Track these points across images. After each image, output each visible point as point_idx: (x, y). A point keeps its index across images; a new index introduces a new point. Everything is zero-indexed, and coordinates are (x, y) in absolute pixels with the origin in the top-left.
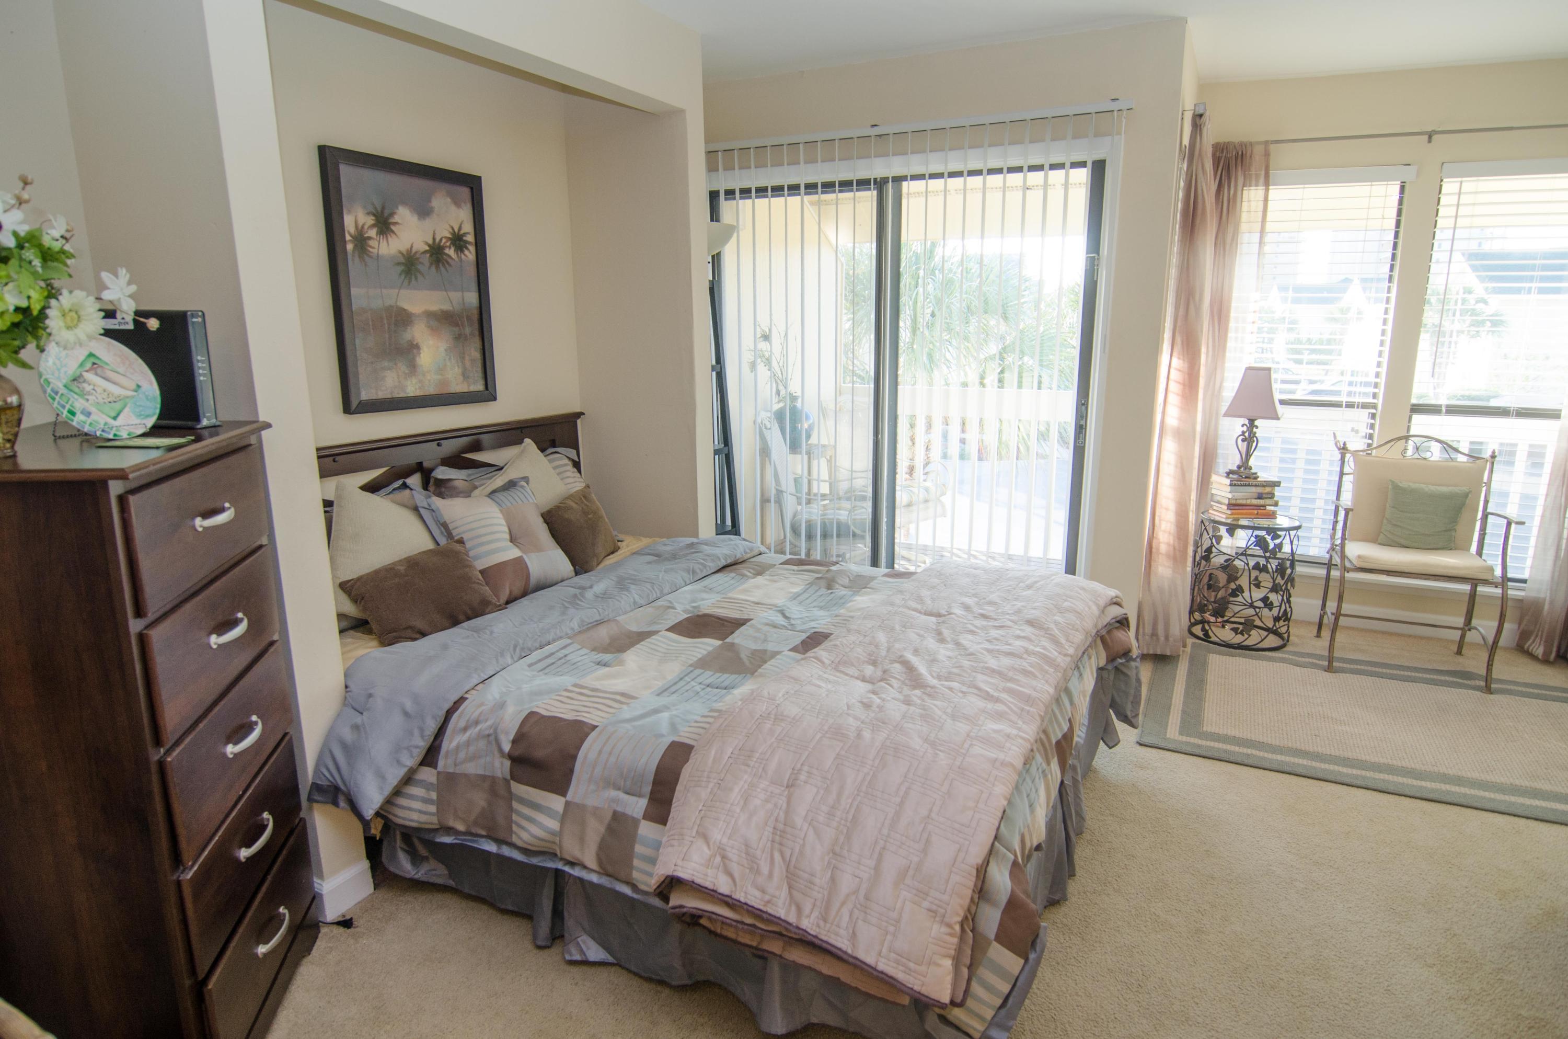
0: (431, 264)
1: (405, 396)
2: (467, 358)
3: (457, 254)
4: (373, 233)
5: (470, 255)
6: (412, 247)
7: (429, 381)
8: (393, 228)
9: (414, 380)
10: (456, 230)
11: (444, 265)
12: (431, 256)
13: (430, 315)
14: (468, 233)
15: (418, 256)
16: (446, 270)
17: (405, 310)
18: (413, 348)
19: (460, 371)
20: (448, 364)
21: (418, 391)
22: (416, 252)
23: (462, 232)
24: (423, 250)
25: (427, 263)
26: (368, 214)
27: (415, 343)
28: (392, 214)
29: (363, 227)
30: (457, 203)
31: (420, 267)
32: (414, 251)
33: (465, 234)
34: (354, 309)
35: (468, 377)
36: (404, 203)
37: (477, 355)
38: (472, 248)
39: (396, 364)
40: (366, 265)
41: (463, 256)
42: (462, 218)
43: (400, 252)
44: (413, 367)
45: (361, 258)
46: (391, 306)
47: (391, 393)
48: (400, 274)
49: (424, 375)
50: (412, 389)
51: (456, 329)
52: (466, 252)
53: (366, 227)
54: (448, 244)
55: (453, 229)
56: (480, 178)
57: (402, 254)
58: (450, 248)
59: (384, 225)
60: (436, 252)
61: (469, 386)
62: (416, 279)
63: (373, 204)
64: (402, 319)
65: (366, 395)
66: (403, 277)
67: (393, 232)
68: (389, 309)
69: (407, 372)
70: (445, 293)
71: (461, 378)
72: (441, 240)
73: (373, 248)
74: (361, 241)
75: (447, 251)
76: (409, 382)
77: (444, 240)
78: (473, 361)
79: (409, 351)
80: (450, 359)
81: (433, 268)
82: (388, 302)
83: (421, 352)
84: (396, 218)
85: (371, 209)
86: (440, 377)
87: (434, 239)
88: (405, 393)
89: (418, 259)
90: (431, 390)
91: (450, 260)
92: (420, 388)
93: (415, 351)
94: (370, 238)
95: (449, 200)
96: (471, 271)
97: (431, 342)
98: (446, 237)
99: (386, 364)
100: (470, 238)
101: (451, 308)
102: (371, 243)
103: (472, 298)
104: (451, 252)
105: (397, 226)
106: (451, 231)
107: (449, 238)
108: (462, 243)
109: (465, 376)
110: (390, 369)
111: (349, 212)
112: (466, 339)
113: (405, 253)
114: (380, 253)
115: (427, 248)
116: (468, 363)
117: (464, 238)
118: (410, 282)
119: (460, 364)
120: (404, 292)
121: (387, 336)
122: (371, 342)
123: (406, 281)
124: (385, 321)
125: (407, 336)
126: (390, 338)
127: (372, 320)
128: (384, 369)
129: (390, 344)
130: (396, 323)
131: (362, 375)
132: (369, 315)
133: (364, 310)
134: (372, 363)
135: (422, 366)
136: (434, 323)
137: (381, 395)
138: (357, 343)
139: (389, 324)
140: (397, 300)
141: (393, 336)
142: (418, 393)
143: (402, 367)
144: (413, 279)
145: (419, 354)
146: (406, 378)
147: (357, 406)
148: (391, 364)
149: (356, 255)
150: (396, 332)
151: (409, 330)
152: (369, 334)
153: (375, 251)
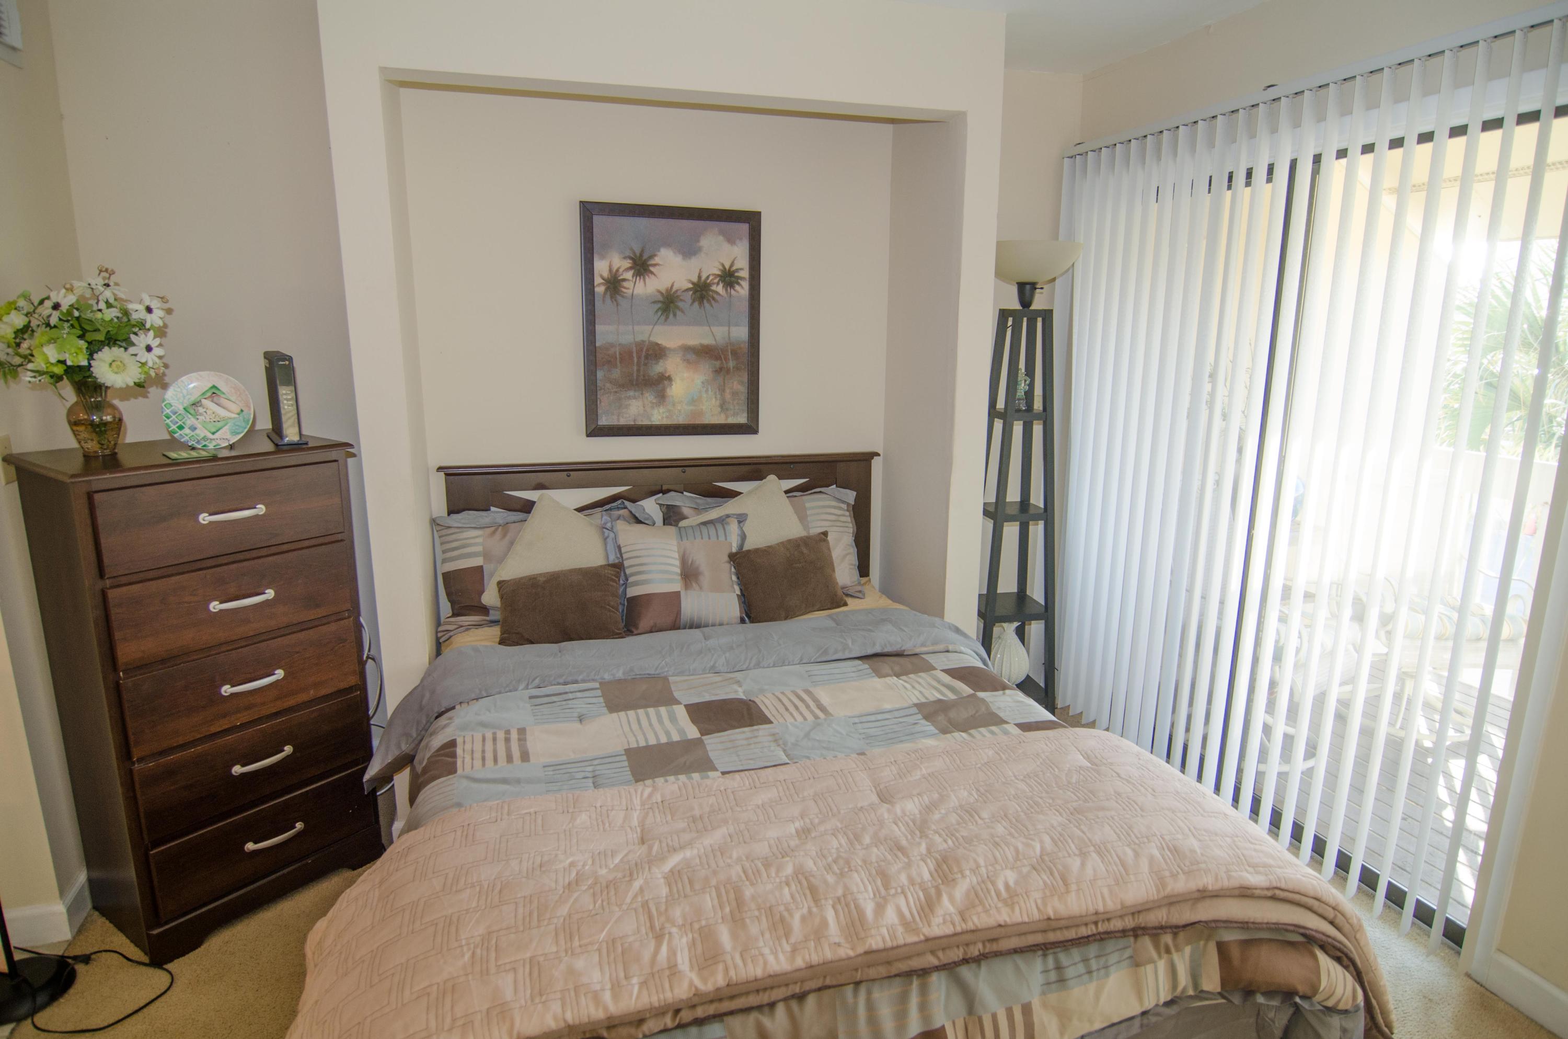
0: (694, 301)
1: (650, 423)
2: (728, 391)
3: (726, 290)
4: (629, 275)
5: (743, 290)
6: (672, 286)
7: (680, 411)
8: (652, 269)
9: (662, 410)
10: (727, 267)
11: (709, 301)
12: (694, 293)
13: (687, 349)
14: (742, 269)
15: (679, 293)
16: (712, 306)
17: (657, 344)
18: (664, 379)
19: (718, 403)
20: (704, 396)
21: (665, 419)
22: (677, 291)
23: (734, 268)
24: (686, 288)
25: (690, 301)
26: (625, 258)
27: (667, 375)
28: (652, 257)
29: (617, 270)
30: (731, 241)
31: (680, 304)
32: (674, 289)
33: (737, 270)
34: (597, 345)
35: (727, 409)
36: (667, 245)
37: (742, 389)
38: (746, 285)
39: (642, 394)
40: (617, 305)
41: (733, 292)
42: (738, 255)
43: (659, 291)
44: (662, 397)
45: (613, 297)
46: (643, 341)
47: (635, 421)
48: (657, 312)
49: (674, 405)
50: (658, 417)
51: (718, 363)
52: (737, 287)
53: (621, 270)
54: (716, 281)
55: (723, 265)
56: (759, 213)
57: (661, 293)
58: (718, 284)
59: (642, 266)
60: (701, 291)
61: (727, 417)
62: (675, 315)
63: (632, 249)
64: (656, 352)
65: (603, 421)
66: (660, 313)
67: (652, 273)
68: (640, 345)
69: (654, 401)
70: (708, 328)
71: (719, 409)
72: (708, 277)
73: (628, 289)
74: (614, 284)
75: (714, 288)
76: (655, 411)
77: (711, 278)
78: (735, 394)
79: (659, 384)
80: (707, 391)
81: (696, 304)
82: (639, 338)
83: (673, 383)
84: (657, 260)
85: (628, 253)
86: (691, 408)
87: (700, 277)
88: (650, 421)
89: (678, 297)
90: (681, 420)
91: (715, 296)
92: (667, 417)
93: (666, 382)
94: (624, 280)
95: (721, 238)
96: (744, 306)
97: (686, 375)
98: (713, 275)
99: (631, 393)
100: (745, 274)
101: (714, 343)
102: (625, 284)
103: (741, 332)
104: (720, 289)
105: (657, 267)
106: (721, 267)
107: (718, 275)
108: (733, 279)
109: (723, 407)
110: (635, 398)
111: (603, 257)
112: (728, 371)
113: (664, 292)
114: (635, 292)
115: (691, 286)
116: (728, 396)
117: (736, 274)
118: (667, 318)
119: (719, 396)
120: (659, 328)
121: (635, 368)
122: (616, 373)
123: (663, 318)
124: (635, 355)
125: (658, 368)
126: (638, 371)
127: (620, 354)
128: (629, 398)
129: (638, 376)
130: (647, 357)
131: (605, 401)
132: (617, 349)
133: (612, 345)
134: (616, 392)
135: (673, 397)
136: (692, 357)
137: (623, 422)
138: (600, 374)
139: (639, 358)
140: (650, 335)
141: (642, 368)
142: (665, 422)
143: (649, 397)
144: (671, 316)
145: (671, 385)
146: (653, 408)
147: (595, 431)
148: (637, 394)
149: (608, 296)
150: (645, 364)
151: (661, 363)
152: (615, 366)
153: (630, 291)
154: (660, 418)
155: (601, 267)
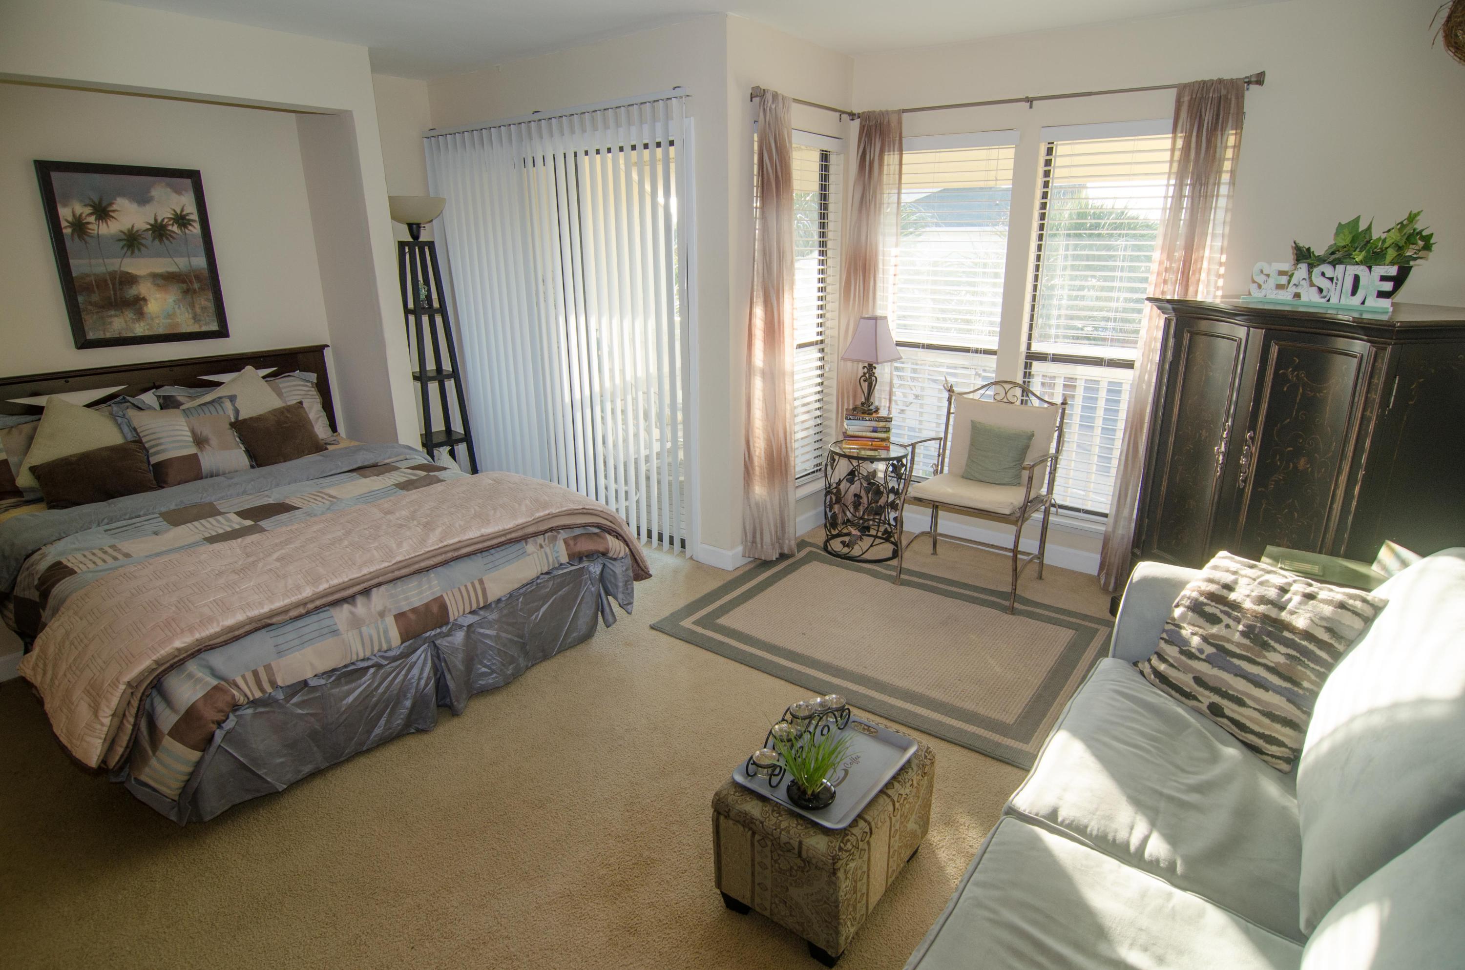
0: (154, 239)
1: (133, 335)
2: (197, 306)
3: (181, 229)
4: (92, 219)
5: (196, 229)
6: (133, 227)
7: (158, 324)
8: (112, 214)
9: (142, 324)
10: (179, 212)
11: (167, 239)
12: (154, 232)
13: (155, 276)
14: (192, 214)
15: (140, 233)
16: (171, 242)
18: (139, 300)
19: (191, 316)
20: (178, 311)
22: (137, 231)
23: (185, 213)
24: (145, 229)
25: (151, 239)
26: (86, 206)
27: (142, 297)
28: (111, 204)
29: (80, 216)
30: (178, 192)
31: (143, 241)
32: (135, 230)
33: (188, 214)
35: (200, 320)
36: (123, 195)
37: (211, 305)
38: (197, 225)
39: (122, 312)
40: (86, 242)
41: (186, 231)
42: (186, 203)
43: (122, 232)
44: (140, 314)
45: (80, 237)
46: (116, 272)
47: (120, 334)
48: (123, 248)
49: (152, 319)
50: (140, 329)
51: (184, 286)
52: (190, 228)
53: (84, 215)
54: (171, 222)
55: (174, 211)
56: (199, 171)
57: (124, 233)
58: (173, 225)
59: (103, 212)
60: (159, 230)
61: (201, 327)
62: (139, 250)
63: (90, 199)
64: (130, 280)
65: (91, 336)
66: (126, 249)
67: (113, 217)
68: (113, 274)
69: (134, 318)
70: (170, 259)
71: (193, 321)
72: (163, 220)
73: (93, 230)
74: (79, 226)
75: (170, 228)
76: (137, 325)
77: (166, 220)
78: (204, 309)
79: (137, 304)
80: (179, 308)
81: (157, 242)
82: (111, 269)
83: (149, 303)
84: (115, 207)
85: (88, 202)
86: (168, 321)
87: (156, 220)
88: (134, 333)
89: (139, 235)
90: (161, 331)
91: (172, 234)
92: (148, 330)
93: (141, 302)
94: (88, 223)
95: (169, 190)
96: (200, 241)
97: (158, 296)
98: (168, 218)
99: (113, 313)
100: (195, 217)
101: (178, 270)
102: (90, 226)
103: (200, 262)
104: (175, 228)
105: (117, 213)
106: (173, 212)
107: (172, 219)
108: (185, 221)
109: (196, 318)
110: (116, 316)
111: (65, 205)
112: (195, 291)
113: (126, 232)
114: (100, 233)
115: (149, 227)
116: (198, 310)
117: (187, 217)
118: (133, 252)
119: (190, 311)
120: (127, 261)
121: (112, 292)
122: (95, 297)
123: (129, 253)
124: (109, 282)
125: (133, 291)
126: (115, 294)
127: (96, 281)
128: (111, 316)
129: (115, 299)
130: (121, 283)
131: (89, 321)
132: (92, 278)
133: (88, 275)
134: (98, 312)
135: (150, 313)
136: (160, 282)
137: (108, 335)
138: (80, 299)
139: (114, 284)
140: (120, 266)
141: (118, 293)
142: (147, 333)
143: (130, 314)
144: (136, 250)
145: (147, 305)
146: (134, 323)
147: (83, 343)
148: (117, 313)
149: (76, 236)
150: (121, 289)
151: (134, 287)
152: (93, 292)
153: (96, 232)
154: (142, 330)
155: (65, 213)
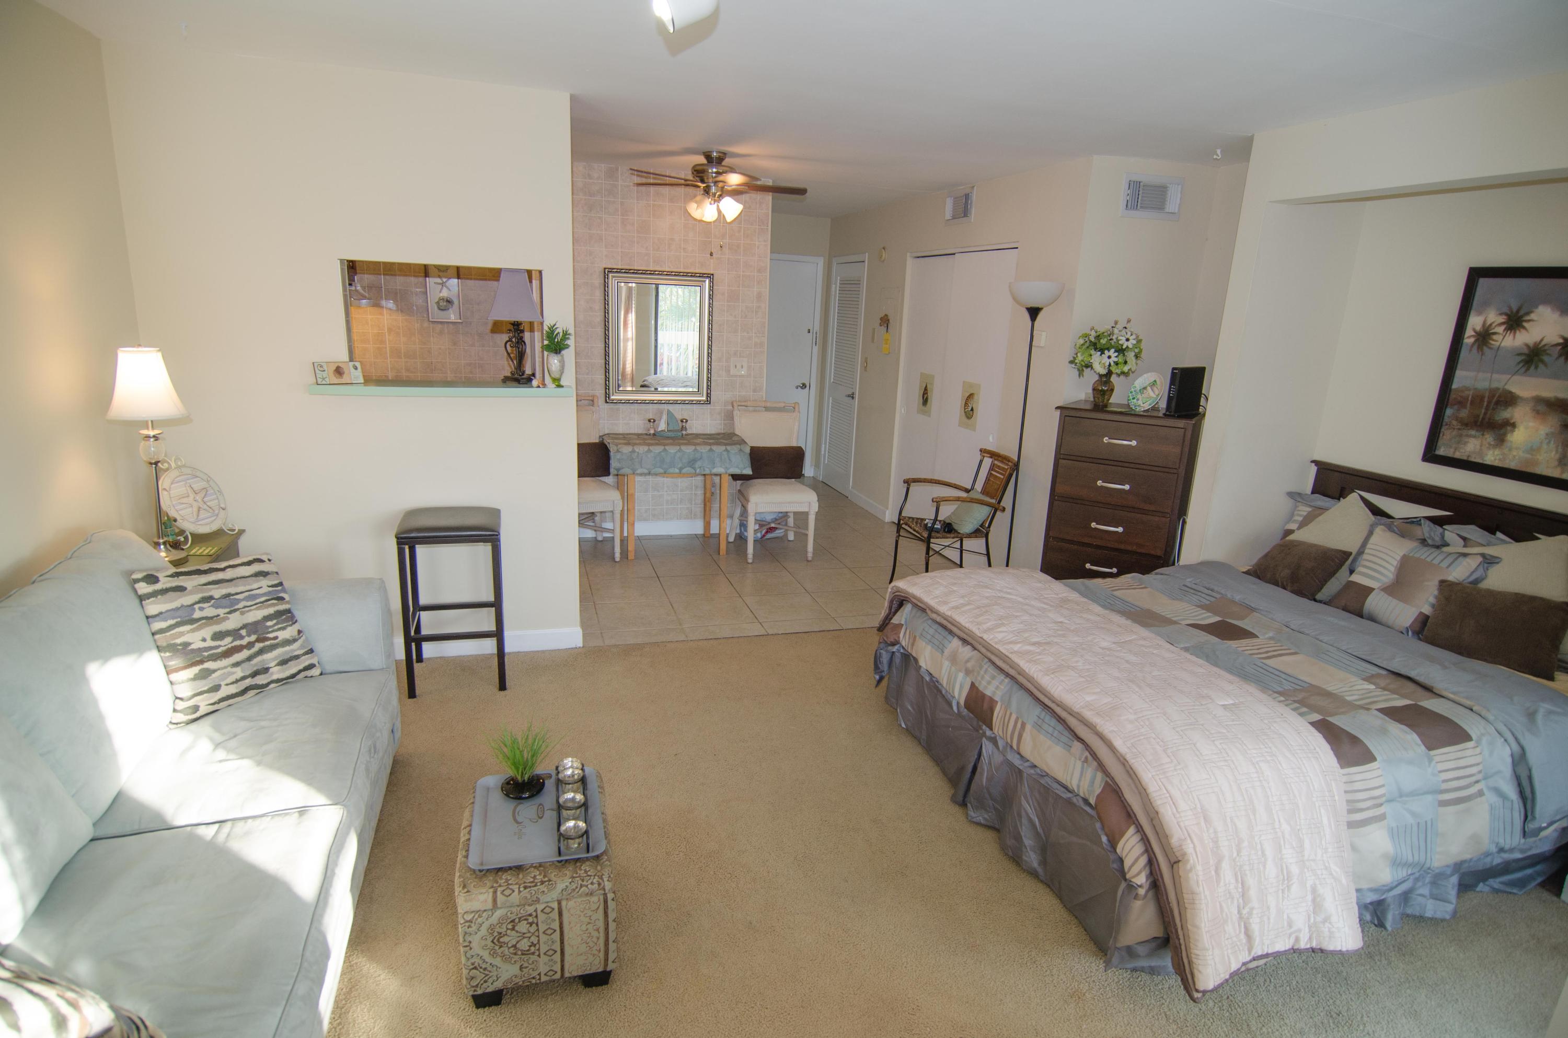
0: (1560, 356)
1: (1481, 461)
4: (1500, 329)
6: (1542, 340)
7: (1514, 456)
8: (1525, 324)
9: (1497, 452)
12: (1563, 348)
13: (1539, 400)
15: (1546, 348)
17: (1511, 392)
18: (1510, 425)
19: (1558, 456)
20: (1545, 446)
21: (1497, 461)
22: (1545, 345)
24: (1555, 343)
25: (1556, 355)
26: (1501, 314)
27: (1512, 421)
28: (1528, 313)
29: (1491, 325)
31: (1545, 358)
32: (1543, 343)
34: (1454, 386)
35: (1565, 464)
36: (1546, 302)
39: (1483, 435)
40: (1482, 355)
43: (1527, 345)
44: (1501, 440)
45: (1480, 348)
46: (1498, 389)
47: (1469, 456)
48: (1519, 363)
49: (1510, 450)
50: (1491, 457)
53: (1494, 325)
59: (1515, 322)
61: (1562, 472)
62: (1536, 367)
63: (1510, 307)
64: (1509, 400)
65: (1441, 451)
66: (1521, 365)
67: (1524, 328)
68: (1493, 392)
69: (1492, 443)
71: (1556, 463)
73: (1496, 341)
74: (1484, 337)
76: (1491, 452)
79: (1502, 428)
80: (1549, 443)
82: (1495, 385)
83: (1516, 430)
84: (1532, 316)
85: (1506, 310)
86: (1528, 456)
88: (1483, 459)
89: (1545, 350)
90: (1512, 464)
92: (1500, 460)
93: (1509, 428)
94: (1495, 333)
97: (1531, 424)
99: (1473, 432)
102: (1495, 337)
105: (1531, 323)
109: (1562, 461)
110: (1474, 437)
111: (1480, 313)
113: (1532, 346)
114: (1503, 344)
115: (1561, 341)
118: (1528, 369)
119: (1560, 450)
121: (1483, 411)
122: (1464, 413)
123: (1523, 369)
124: (1486, 400)
125: (1505, 414)
126: (1485, 414)
127: (1472, 397)
128: (1470, 436)
129: (1483, 419)
130: (1498, 403)
131: (1447, 435)
132: (1471, 393)
133: (1468, 389)
134: (1459, 429)
135: (1511, 442)
136: (1542, 408)
137: (1458, 455)
138: (1449, 412)
139: (1489, 402)
140: (1506, 384)
141: (1489, 412)
142: (1497, 463)
143: (1489, 438)
144: (1532, 368)
145: (1513, 431)
146: (1489, 448)
147: (1431, 457)
148: (1478, 434)
149: (1475, 347)
150: (1494, 409)
151: (1510, 409)
152: (1465, 407)
153: (1498, 344)
154: (1493, 458)
155: (1475, 322)
